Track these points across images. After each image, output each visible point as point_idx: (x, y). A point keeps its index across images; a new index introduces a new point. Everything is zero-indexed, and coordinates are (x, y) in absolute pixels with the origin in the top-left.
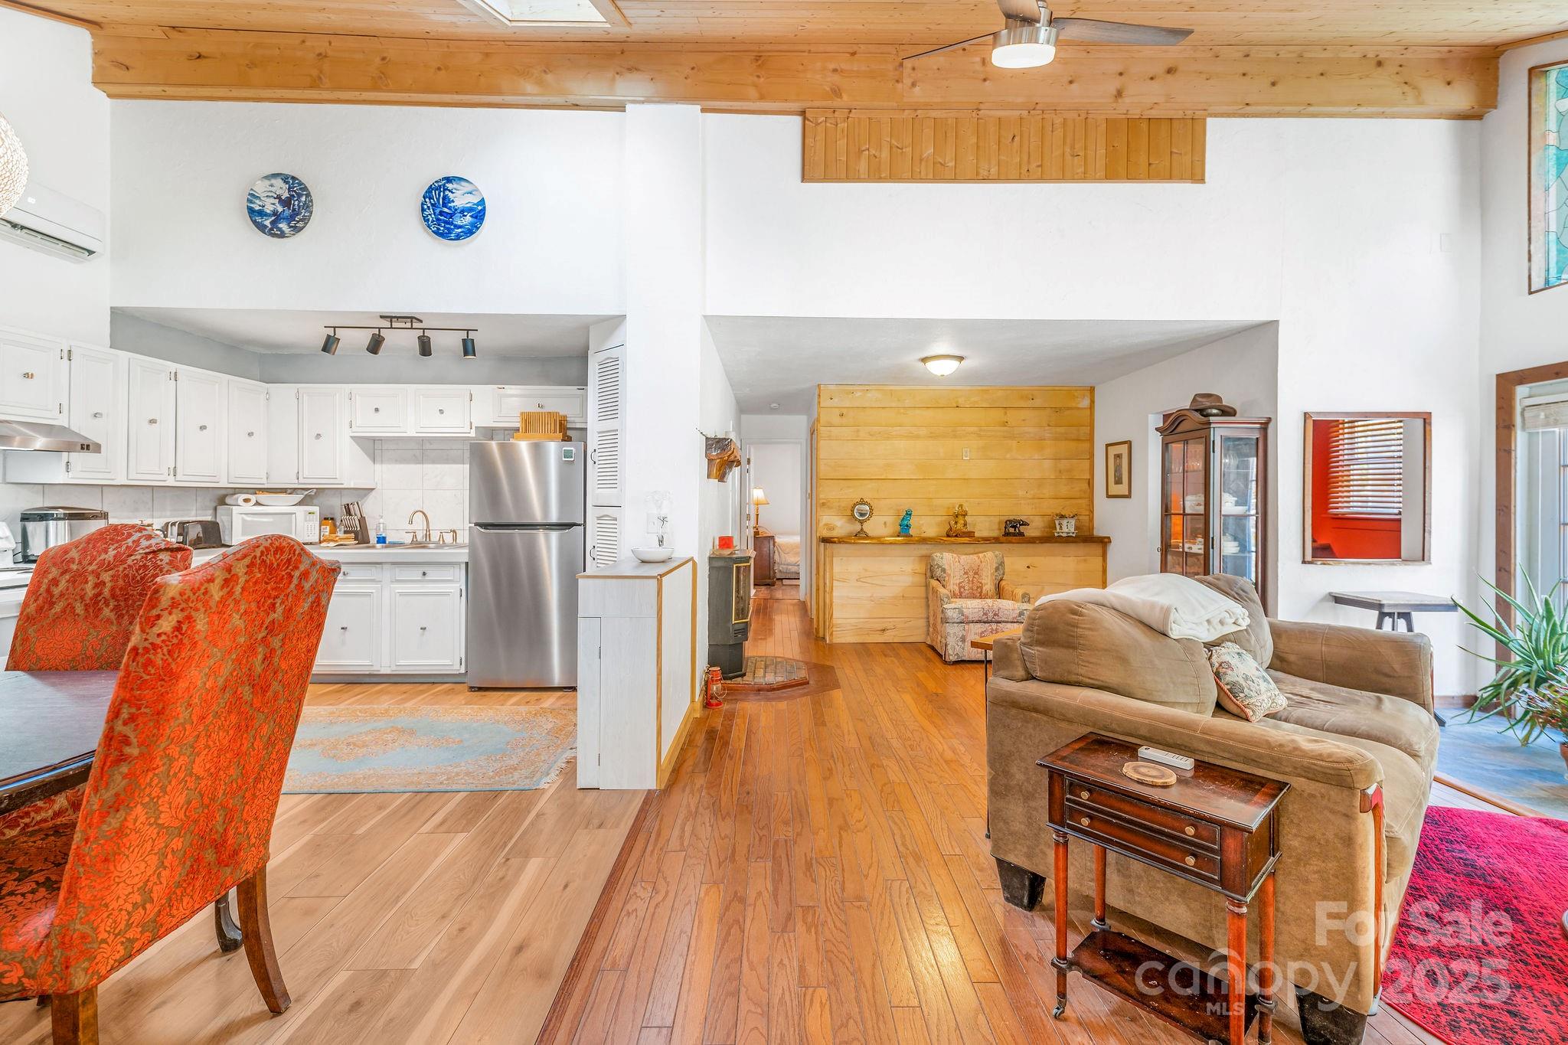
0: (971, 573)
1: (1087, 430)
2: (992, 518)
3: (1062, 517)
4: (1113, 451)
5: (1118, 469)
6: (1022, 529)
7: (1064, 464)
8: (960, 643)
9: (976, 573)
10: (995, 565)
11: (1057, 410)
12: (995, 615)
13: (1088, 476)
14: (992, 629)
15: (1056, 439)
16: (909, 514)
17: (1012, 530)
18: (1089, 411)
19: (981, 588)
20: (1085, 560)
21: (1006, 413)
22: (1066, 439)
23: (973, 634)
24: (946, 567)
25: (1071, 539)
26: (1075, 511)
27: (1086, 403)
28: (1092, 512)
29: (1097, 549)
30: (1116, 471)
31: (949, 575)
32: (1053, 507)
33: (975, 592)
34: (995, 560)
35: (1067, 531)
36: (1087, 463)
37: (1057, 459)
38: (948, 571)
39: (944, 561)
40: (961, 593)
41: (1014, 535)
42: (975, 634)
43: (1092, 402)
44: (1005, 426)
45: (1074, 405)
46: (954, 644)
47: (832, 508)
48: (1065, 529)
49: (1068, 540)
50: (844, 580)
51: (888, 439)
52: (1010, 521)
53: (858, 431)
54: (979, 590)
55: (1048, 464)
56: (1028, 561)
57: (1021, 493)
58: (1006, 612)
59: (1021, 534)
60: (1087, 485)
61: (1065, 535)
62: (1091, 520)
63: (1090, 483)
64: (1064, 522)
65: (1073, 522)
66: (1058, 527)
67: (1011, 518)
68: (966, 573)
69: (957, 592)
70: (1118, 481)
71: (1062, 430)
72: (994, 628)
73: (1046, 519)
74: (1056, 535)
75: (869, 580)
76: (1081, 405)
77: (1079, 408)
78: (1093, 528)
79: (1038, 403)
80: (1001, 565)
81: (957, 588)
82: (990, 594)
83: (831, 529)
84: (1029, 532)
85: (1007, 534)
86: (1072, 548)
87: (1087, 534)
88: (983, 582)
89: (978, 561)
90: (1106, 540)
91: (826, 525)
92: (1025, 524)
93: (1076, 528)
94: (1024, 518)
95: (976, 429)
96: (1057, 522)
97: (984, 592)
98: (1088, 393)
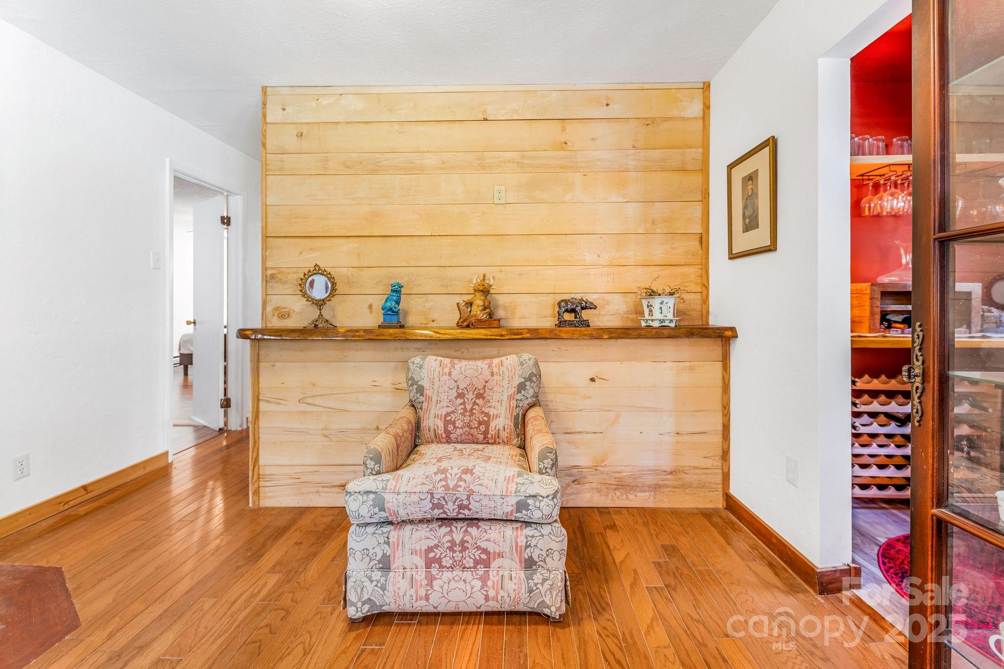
0: (470, 396)
1: (698, 152)
2: (542, 298)
3: (652, 294)
4: (740, 173)
5: (750, 199)
6: (585, 315)
7: (659, 210)
8: (377, 575)
9: (480, 396)
10: (517, 381)
11: (648, 122)
12: (461, 507)
13: (698, 229)
14: (452, 542)
15: (646, 170)
16: (397, 290)
17: (568, 317)
18: (700, 123)
19: (487, 424)
20: (692, 369)
21: (564, 129)
22: (663, 170)
23: (407, 552)
24: (425, 383)
25: (666, 332)
26: (675, 284)
27: (696, 109)
28: (706, 286)
29: (713, 348)
30: (745, 207)
31: (429, 399)
32: (643, 278)
33: (474, 432)
34: (519, 372)
35: (661, 317)
36: (697, 209)
37: (648, 202)
38: (428, 392)
39: (424, 373)
40: (447, 432)
41: (570, 324)
42: (414, 552)
43: (707, 107)
44: (562, 149)
45: (674, 113)
46: (361, 576)
47: (285, 283)
48: (657, 315)
49: (661, 333)
50: (278, 401)
51: (374, 172)
52: (566, 301)
53: (326, 160)
54: (482, 427)
55: (632, 210)
56: (592, 369)
57: (589, 258)
58: (485, 501)
59: (586, 324)
60: (697, 243)
61: (656, 324)
62: (705, 300)
63: (703, 240)
64: (656, 302)
65: (671, 301)
66: (646, 311)
67: (567, 297)
68: (460, 396)
69: (441, 431)
70: (751, 224)
71: (656, 154)
72: (457, 538)
73: (631, 298)
74: (643, 324)
75: (317, 401)
76: (687, 114)
77: (684, 119)
78: (708, 312)
79: (616, 110)
80: (529, 379)
81: (441, 424)
82: (504, 435)
83: (284, 316)
84: (598, 319)
85: (561, 323)
86: (668, 349)
87: (698, 323)
88: (492, 412)
89: (487, 373)
90: (728, 333)
91: (276, 309)
92: (588, 306)
93: (678, 313)
94: (591, 298)
95: (515, 155)
96: (645, 303)
97: (492, 432)
98: (699, 95)
